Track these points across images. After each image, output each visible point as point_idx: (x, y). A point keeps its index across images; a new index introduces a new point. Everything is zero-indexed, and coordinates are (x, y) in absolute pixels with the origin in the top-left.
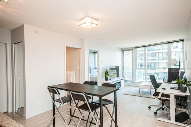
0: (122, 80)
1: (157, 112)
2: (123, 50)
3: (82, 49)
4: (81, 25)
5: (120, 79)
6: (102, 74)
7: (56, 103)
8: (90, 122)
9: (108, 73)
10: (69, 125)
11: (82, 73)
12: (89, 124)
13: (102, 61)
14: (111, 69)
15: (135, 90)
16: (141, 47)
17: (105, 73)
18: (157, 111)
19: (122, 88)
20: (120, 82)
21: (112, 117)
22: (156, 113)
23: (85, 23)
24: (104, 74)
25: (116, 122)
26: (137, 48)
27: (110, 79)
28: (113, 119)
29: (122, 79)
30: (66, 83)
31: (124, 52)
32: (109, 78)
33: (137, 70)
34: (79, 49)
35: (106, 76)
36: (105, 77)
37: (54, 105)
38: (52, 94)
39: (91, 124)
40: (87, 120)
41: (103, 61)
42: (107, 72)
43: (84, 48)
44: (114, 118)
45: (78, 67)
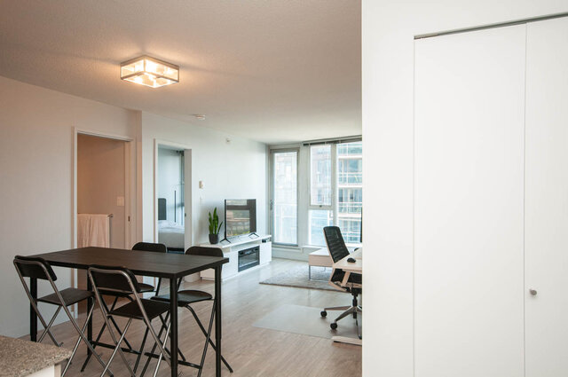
0: (264, 241)
1: (338, 322)
2: (271, 150)
3: (132, 143)
4: (126, 77)
5: (258, 239)
6: (201, 223)
7: (41, 306)
8: (147, 354)
9: (217, 220)
10: (82, 370)
11: (131, 218)
12: (144, 359)
13: (200, 183)
14: (228, 207)
15: (299, 270)
16: (323, 143)
17: (210, 220)
18: (337, 320)
19: (264, 267)
20: (257, 249)
21: (206, 335)
22: (334, 326)
23: (139, 74)
24: (207, 224)
25: (218, 348)
26: (311, 144)
27: (225, 239)
28: (210, 341)
29: (264, 238)
30: (76, 247)
31: (276, 155)
32: (221, 237)
33: (311, 212)
34: (123, 142)
35: (211, 230)
36: (209, 233)
37: (34, 315)
38: (27, 280)
39: (149, 360)
40: (138, 351)
41: (203, 183)
42: (216, 218)
43: (141, 141)
44: (213, 337)
45: (120, 201)
